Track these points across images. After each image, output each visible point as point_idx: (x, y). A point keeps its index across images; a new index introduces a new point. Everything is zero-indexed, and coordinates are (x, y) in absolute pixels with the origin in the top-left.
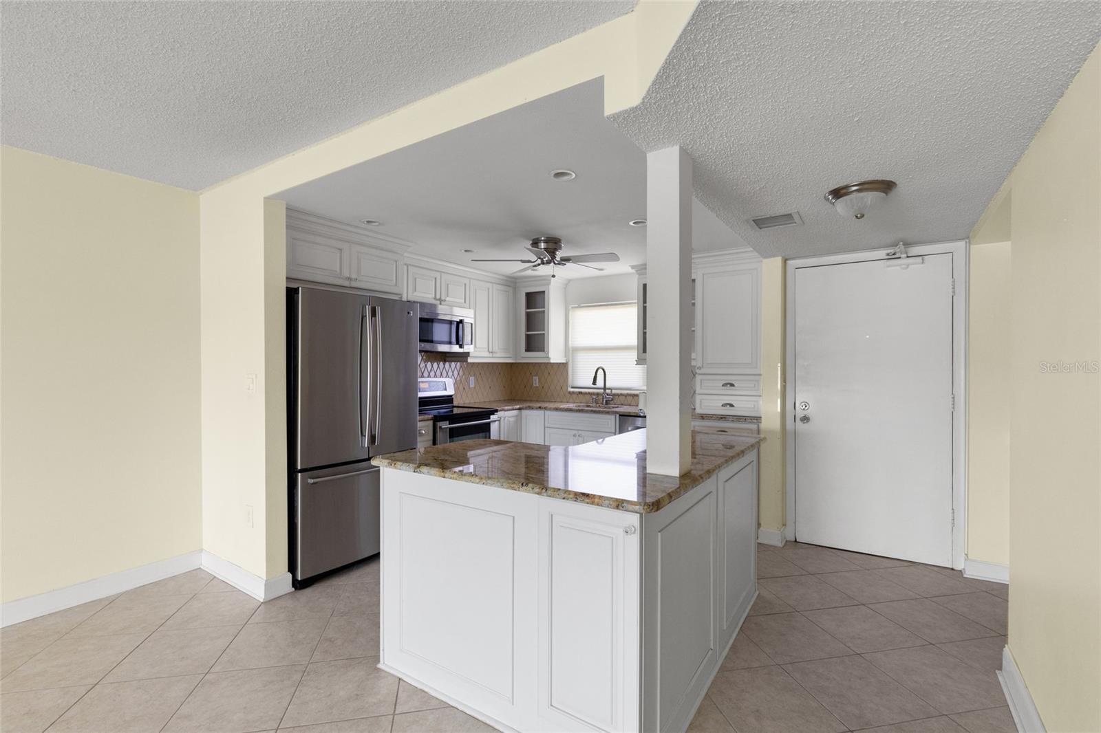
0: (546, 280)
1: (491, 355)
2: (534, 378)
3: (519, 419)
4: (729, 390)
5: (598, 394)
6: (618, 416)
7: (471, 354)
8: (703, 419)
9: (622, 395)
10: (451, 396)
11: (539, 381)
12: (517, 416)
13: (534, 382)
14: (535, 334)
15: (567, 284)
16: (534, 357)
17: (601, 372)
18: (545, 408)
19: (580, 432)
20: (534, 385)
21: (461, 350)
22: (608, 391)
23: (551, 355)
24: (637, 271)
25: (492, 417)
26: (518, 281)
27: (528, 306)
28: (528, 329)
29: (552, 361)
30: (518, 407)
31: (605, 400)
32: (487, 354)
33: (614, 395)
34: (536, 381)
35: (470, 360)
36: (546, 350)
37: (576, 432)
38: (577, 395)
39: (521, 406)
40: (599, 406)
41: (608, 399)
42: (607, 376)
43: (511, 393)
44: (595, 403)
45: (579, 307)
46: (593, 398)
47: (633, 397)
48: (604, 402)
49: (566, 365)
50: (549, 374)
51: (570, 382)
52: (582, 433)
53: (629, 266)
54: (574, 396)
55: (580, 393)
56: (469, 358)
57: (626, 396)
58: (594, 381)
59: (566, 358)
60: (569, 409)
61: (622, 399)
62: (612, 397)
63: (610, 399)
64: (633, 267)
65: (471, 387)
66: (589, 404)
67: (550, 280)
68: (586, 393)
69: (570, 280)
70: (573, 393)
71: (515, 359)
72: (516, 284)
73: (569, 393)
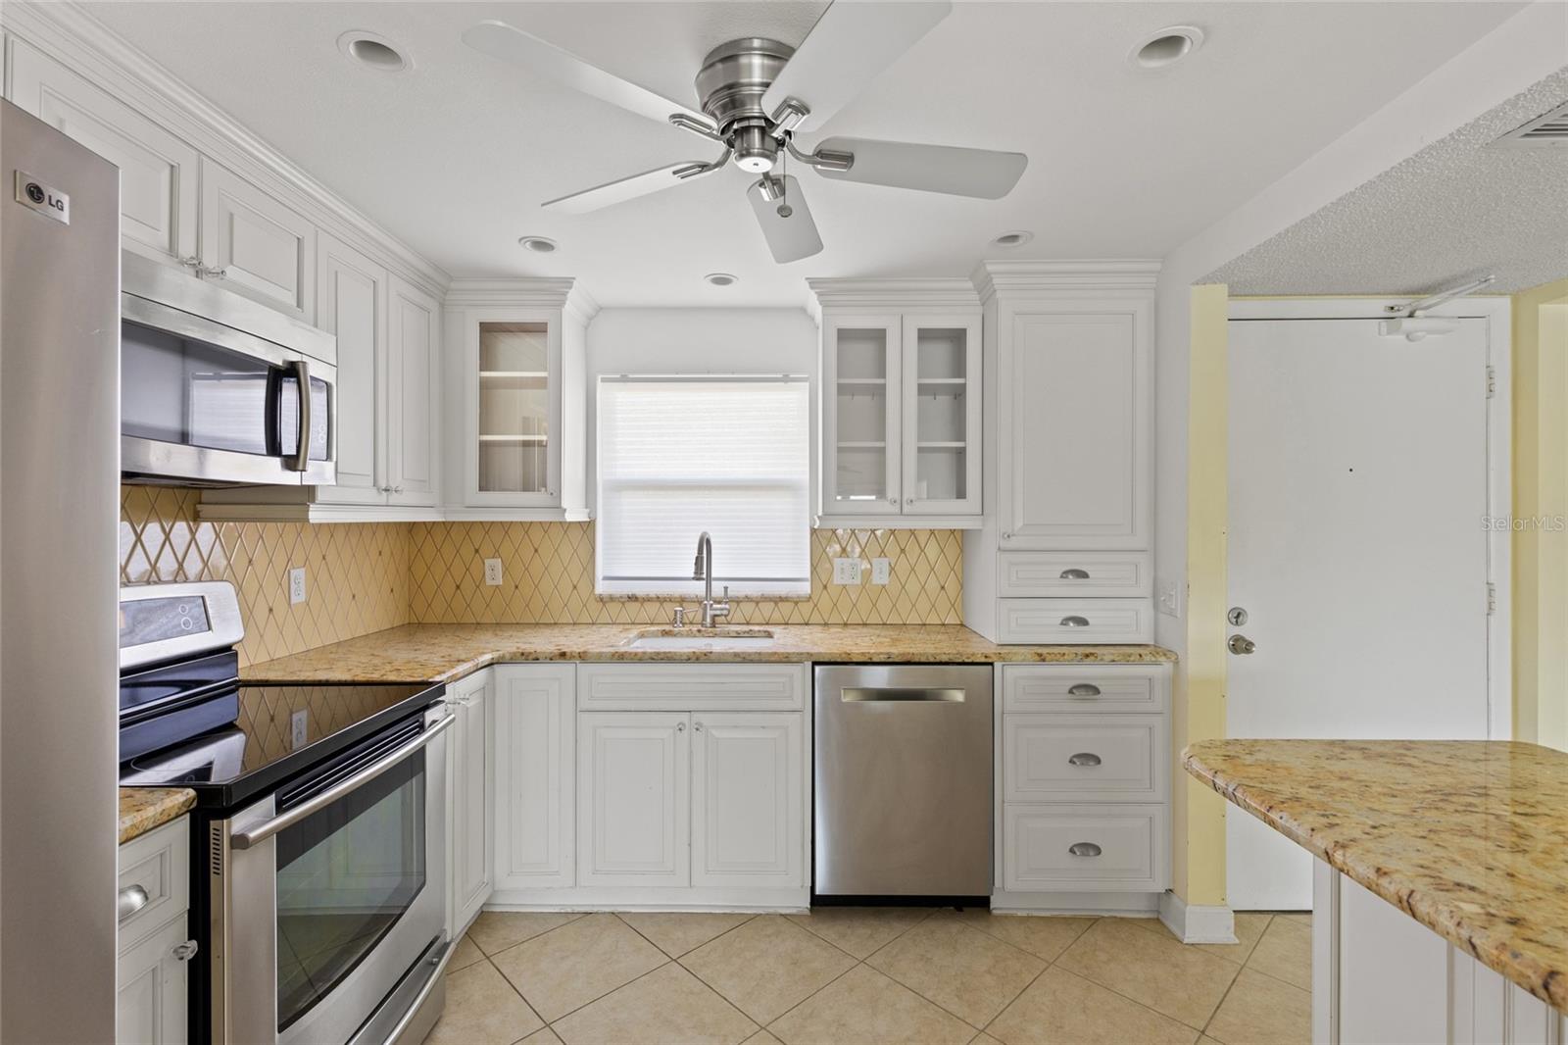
0: (553, 289)
1: (383, 498)
2: (492, 561)
3: (488, 698)
4: (1074, 586)
5: (685, 600)
6: (809, 665)
7: (320, 496)
8: (1044, 660)
10: (228, 648)
11: (506, 570)
12: (484, 688)
13: (488, 573)
15: (592, 318)
16: (509, 506)
20: (489, 582)
21: (292, 478)
23: (565, 502)
24: (820, 295)
25: (430, 716)
26: (453, 285)
27: (486, 361)
28: (484, 428)
29: (566, 518)
30: (487, 658)
31: (709, 613)
32: (371, 496)
33: (732, 600)
34: (494, 571)
35: (316, 515)
36: (551, 485)
37: (684, 718)
38: (623, 603)
39: (496, 655)
40: (699, 631)
41: (718, 612)
42: (713, 556)
43: (410, 606)
44: (681, 622)
45: (624, 379)
46: (676, 611)
47: (776, 603)
48: (708, 620)
49: (588, 527)
50: (536, 551)
51: (600, 571)
52: (705, 719)
53: (807, 279)
54: (614, 608)
55: (633, 598)
56: (312, 507)
57: (757, 603)
58: (696, 569)
59: (588, 510)
60: (661, 656)
61: (748, 609)
62: (727, 606)
63: (725, 612)
64: (813, 283)
65: (293, 602)
66: (667, 628)
67: (565, 294)
68: (648, 599)
69: (601, 308)
70: (612, 599)
71: (445, 513)
72: (445, 294)
73: (601, 599)
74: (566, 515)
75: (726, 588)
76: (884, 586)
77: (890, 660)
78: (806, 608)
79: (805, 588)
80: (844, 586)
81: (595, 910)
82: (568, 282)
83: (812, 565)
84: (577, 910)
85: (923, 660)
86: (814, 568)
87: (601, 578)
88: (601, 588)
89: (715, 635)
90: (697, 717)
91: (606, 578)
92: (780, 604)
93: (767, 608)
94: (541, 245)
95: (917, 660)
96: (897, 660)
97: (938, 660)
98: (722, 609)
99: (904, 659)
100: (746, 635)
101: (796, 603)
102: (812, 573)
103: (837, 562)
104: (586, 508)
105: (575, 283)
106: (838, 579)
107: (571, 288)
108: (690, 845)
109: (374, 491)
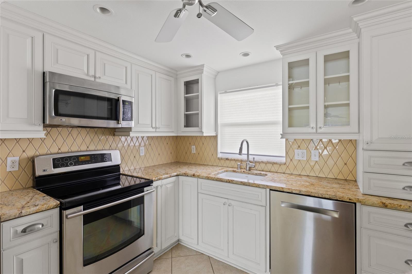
0: (200, 69)
1: (154, 130)
2: (192, 146)
3: (176, 185)
5: (241, 161)
6: (268, 190)
7: (133, 130)
9: (262, 162)
10: (118, 165)
11: (196, 149)
12: (174, 182)
13: (192, 149)
14: (193, 114)
15: (216, 76)
16: (191, 132)
17: (245, 144)
18: (198, 177)
19: (229, 200)
20: (193, 152)
21: (119, 126)
22: (251, 158)
23: (204, 130)
24: (281, 51)
26: (178, 73)
27: (187, 92)
28: (187, 109)
29: (205, 135)
30: (175, 174)
31: (248, 166)
32: (151, 130)
33: (256, 162)
34: (194, 149)
35: (132, 134)
36: (200, 125)
37: (226, 200)
38: (225, 160)
39: (178, 173)
40: (244, 172)
41: (251, 166)
42: (249, 147)
43: (177, 157)
44: (240, 168)
45: (226, 92)
46: (238, 164)
47: (273, 165)
48: (248, 168)
49: (216, 137)
50: (203, 144)
51: (219, 150)
52: (233, 203)
53: (275, 46)
54: (222, 162)
55: (227, 159)
56: (130, 132)
57: (266, 164)
58: (240, 151)
59: (216, 132)
60: (219, 179)
61: (263, 166)
62: (254, 164)
63: (253, 166)
64: (277, 47)
65: (141, 155)
66: (235, 169)
67: (203, 69)
68: (231, 160)
69: (219, 72)
70: (222, 159)
71: (177, 133)
72: (177, 76)
73: (219, 159)
74: (204, 134)
75: (254, 158)
76: (316, 162)
77: (301, 193)
78: (284, 167)
79: (284, 160)
80: (299, 160)
81: (204, 253)
82: (203, 66)
83: (286, 151)
84: (200, 251)
85: (316, 195)
86: (287, 153)
87: (220, 152)
88: (220, 155)
89: (249, 174)
90: (230, 201)
91: (221, 153)
92: (274, 165)
93: (269, 166)
94: (188, 56)
95: (313, 195)
96: (303, 194)
97: (323, 197)
98: (252, 165)
99: (307, 194)
100: (259, 175)
101: (280, 165)
102: (286, 155)
103: (296, 151)
104: (215, 131)
105: (205, 66)
106: (296, 157)
107: (204, 67)
108: (228, 243)
109: (152, 128)
